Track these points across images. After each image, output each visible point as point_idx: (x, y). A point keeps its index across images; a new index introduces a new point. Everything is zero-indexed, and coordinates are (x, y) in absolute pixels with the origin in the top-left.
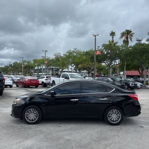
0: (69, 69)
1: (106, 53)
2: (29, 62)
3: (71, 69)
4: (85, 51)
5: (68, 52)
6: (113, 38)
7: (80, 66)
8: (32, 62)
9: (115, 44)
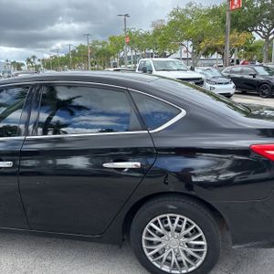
8: (109, 43)
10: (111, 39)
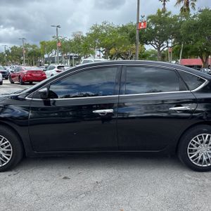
0: (96, 56)
1: (153, 28)
2: (34, 46)
3: (99, 56)
4: (121, 26)
5: (93, 28)
6: (164, 4)
7: (112, 51)
8: (39, 46)
9: (167, 15)
10: (42, 43)
